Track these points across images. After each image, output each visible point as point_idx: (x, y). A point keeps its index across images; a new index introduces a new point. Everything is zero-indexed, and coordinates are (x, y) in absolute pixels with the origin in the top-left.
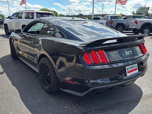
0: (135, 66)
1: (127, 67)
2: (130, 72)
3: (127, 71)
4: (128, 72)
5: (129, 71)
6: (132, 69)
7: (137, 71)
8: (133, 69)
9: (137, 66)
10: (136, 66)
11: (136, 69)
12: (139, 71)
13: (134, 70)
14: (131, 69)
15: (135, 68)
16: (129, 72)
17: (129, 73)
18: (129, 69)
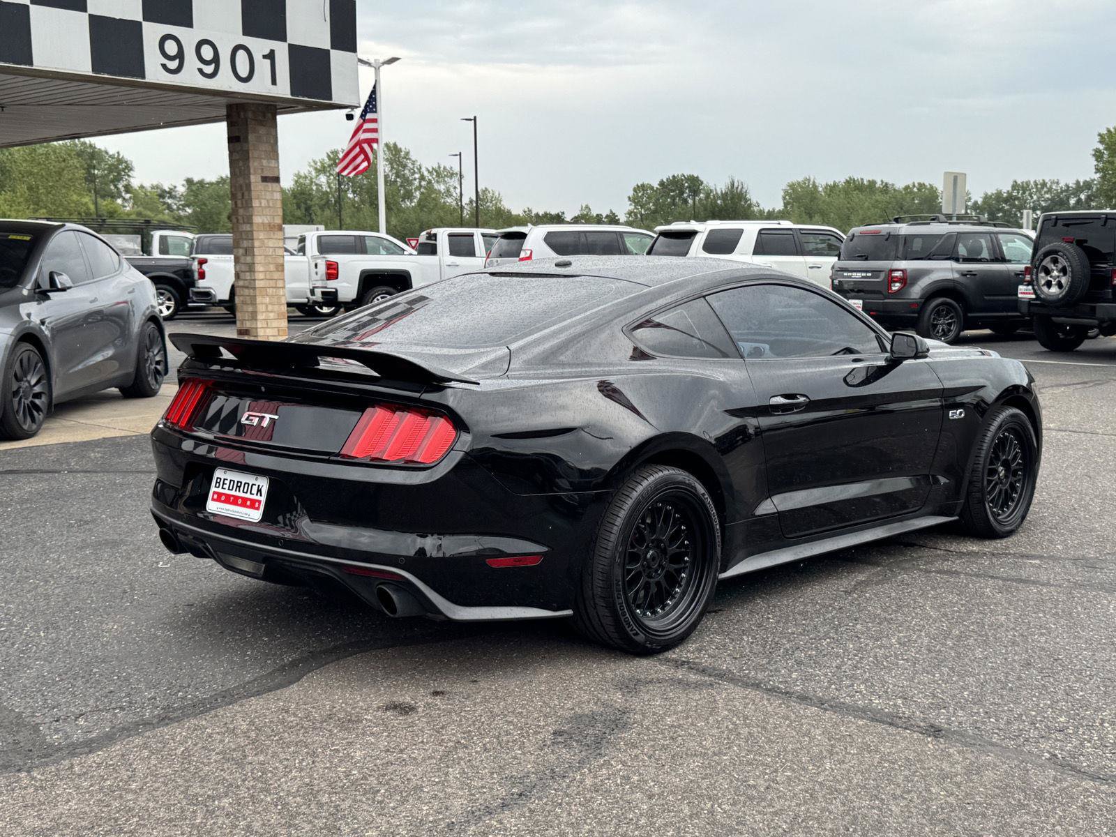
0: (255, 490)
1: (219, 473)
2: (223, 498)
3: (213, 489)
4: (215, 493)
5: (220, 495)
6: (237, 494)
7: (255, 515)
8: (241, 494)
9: (264, 491)
10: (259, 491)
11: (253, 504)
12: (262, 520)
13: (244, 503)
14: (233, 493)
15: (248, 496)
16: (219, 498)
17: (218, 500)
18: (225, 486)
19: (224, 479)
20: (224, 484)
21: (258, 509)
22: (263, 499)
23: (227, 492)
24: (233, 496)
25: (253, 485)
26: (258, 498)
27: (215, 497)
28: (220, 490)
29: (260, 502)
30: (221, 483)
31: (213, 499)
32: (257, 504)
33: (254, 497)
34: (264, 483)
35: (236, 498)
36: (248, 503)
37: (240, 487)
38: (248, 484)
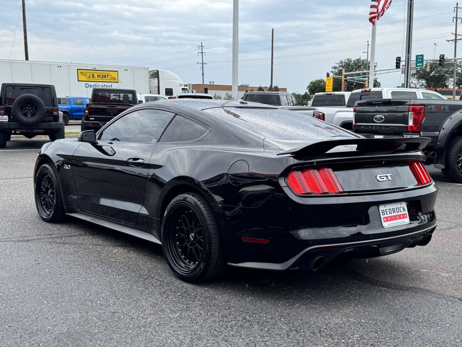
0: (402, 209)
1: (382, 208)
2: (389, 219)
3: (382, 217)
4: (384, 218)
5: (387, 218)
6: (395, 214)
7: (407, 221)
8: (397, 214)
9: (406, 208)
10: (404, 209)
11: (404, 216)
12: (410, 221)
13: (400, 217)
14: (392, 214)
15: (400, 213)
16: (387, 219)
17: (387, 221)
18: (387, 213)
19: (386, 210)
20: (386, 212)
21: (407, 217)
22: (407, 212)
23: (389, 215)
24: (393, 216)
25: (400, 208)
26: (405, 212)
27: (385, 220)
28: (386, 216)
29: (406, 214)
30: (385, 212)
31: (385, 221)
32: (405, 215)
33: (403, 213)
34: (404, 205)
35: (395, 216)
36: (402, 216)
37: (395, 211)
38: (398, 208)
